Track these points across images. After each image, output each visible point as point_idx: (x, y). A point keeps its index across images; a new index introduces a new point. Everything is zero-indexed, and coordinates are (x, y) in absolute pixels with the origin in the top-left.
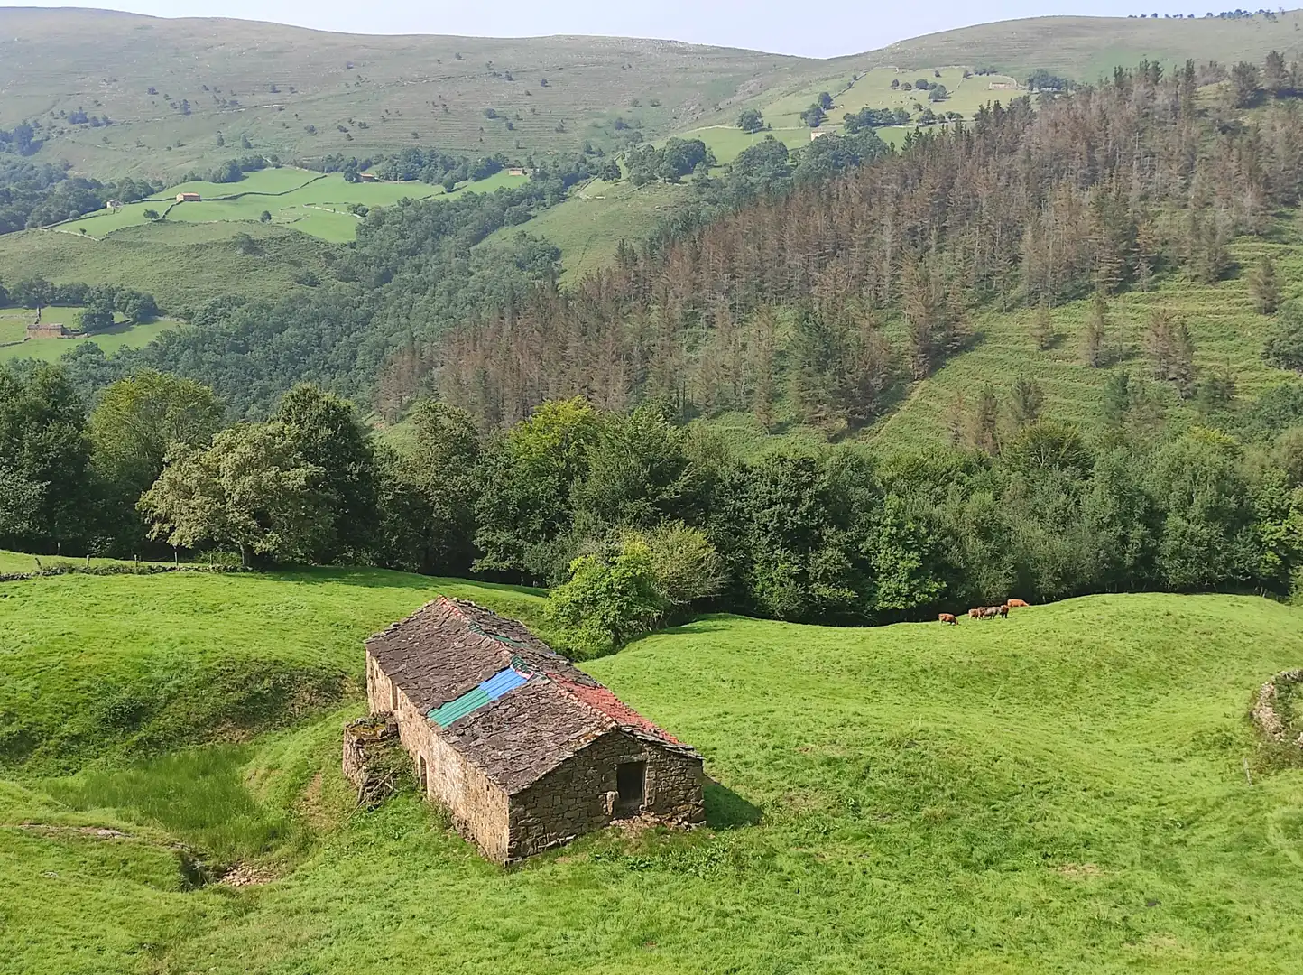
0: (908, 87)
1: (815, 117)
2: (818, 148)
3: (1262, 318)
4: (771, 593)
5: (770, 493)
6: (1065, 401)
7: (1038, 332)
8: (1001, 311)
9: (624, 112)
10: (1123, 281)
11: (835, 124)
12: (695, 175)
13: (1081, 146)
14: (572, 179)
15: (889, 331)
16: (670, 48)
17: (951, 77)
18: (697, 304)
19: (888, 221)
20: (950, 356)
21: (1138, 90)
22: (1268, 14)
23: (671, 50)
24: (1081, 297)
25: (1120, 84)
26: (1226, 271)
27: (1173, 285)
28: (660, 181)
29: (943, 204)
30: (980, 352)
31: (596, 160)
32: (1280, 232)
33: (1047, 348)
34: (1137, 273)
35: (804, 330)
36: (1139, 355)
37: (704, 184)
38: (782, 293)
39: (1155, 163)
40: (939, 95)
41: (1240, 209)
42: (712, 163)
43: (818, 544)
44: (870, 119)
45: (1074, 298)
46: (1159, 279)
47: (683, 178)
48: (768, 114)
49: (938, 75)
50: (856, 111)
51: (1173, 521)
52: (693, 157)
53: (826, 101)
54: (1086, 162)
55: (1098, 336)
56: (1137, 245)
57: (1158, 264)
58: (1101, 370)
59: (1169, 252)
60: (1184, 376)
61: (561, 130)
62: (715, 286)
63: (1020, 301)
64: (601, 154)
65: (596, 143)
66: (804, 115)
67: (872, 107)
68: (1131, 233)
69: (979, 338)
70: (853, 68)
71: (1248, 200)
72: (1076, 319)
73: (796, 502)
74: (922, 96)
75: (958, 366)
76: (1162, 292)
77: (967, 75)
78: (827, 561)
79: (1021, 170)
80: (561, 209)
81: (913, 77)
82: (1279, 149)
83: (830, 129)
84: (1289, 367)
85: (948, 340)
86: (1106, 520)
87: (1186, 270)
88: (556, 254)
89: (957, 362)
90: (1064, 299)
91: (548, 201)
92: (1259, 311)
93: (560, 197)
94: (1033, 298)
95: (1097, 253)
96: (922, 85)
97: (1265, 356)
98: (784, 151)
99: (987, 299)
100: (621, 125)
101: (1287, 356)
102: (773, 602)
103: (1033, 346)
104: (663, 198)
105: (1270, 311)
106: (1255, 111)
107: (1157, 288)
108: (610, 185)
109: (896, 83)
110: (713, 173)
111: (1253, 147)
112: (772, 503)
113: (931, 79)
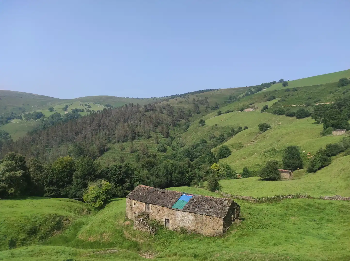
0: (83, 105)
1: (65, 109)
2: (67, 115)
3: (156, 144)
4: (118, 193)
5: (114, 173)
6: (127, 159)
7: (121, 147)
8: (112, 144)
9: (21, 106)
10: (134, 138)
11: (69, 110)
12: (41, 119)
13: (122, 116)
14: (9, 119)
15: (92, 148)
16: (30, 94)
17: (91, 104)
18: (48, 143)
19: (89, 128)
20: (104, 152)
21: (130, 108)
22: (142, 99)
23: (31, 95)
24: (126, 141)
25: (126, 107)
26: (149, 137)
27: (142, 139)
28: (32, 120)
29: (99, 125)
30: (110, 151)
31: (15, 115)
32: (156, 131)
33: (122, 150)
34: (135, 137)
35: (76, 148)
36: (138, 151)
37: (43, 121)
38: (68, 141)
39: (135, 119)
40: (89, 107)
41: (150, 127)
42: (44, 117)
43: (125, 182)
44: (77, 110)
45: (125, 141)
46: (139, 138)
47: (38, 119)
48: (55, 108)
49: (88, 104)
50: (74, 109)
51: (174, 174)
52: (40, 115)
53: (67, 107)
54: (124, 119)
55: (132, 148)
56: (135, 132)
57: (139, 136)
58: (132, 154)
59: (140, 134)
60: (147, 154)
61: (5, 109)
62: (53, 139)
63: (116, 142)
64: (16, 114)
65: (14, 112)
66: (63, 109)
67: (77, 108)
68: (134, 131)
69: (109, 149)
70: (72, 101)
71: (151, 126)
72: (127, 145)
73: (120, 174)
74: (86, 107)
75: (106, 154)
76: (140, 140)
77: (94, 104)
78: (127, 185)
79: (112, 120)
80: (7, 125)
81: (84, 104)
82: (154, 118)
83: (69, 111)
84: (162, 152)
85: (104, 149)
86: (165, 175)
87: (143, 137)
88: (8, 134)
89: (105, 153)
90: (123, 142)
91: (4, 123)
92: (156, 143)
93: (7, 122)
94: (118, 141)
95: (129, 134)
96: (86, 105)
97: (158, 150)
98: (60, 115)
99: (110, 141)
100: (20, 109)
101: (161, 150)
102: (119, 195)
103: (120, 150)
104: (33, 123)
105: (158, 143)
106: (148, 112)
107: (139, 140)
108: (20, 120)
109: (80, 105)
110: (45, 119)
111: (150, 117)
112: (115, 175)
113: (87, 104)
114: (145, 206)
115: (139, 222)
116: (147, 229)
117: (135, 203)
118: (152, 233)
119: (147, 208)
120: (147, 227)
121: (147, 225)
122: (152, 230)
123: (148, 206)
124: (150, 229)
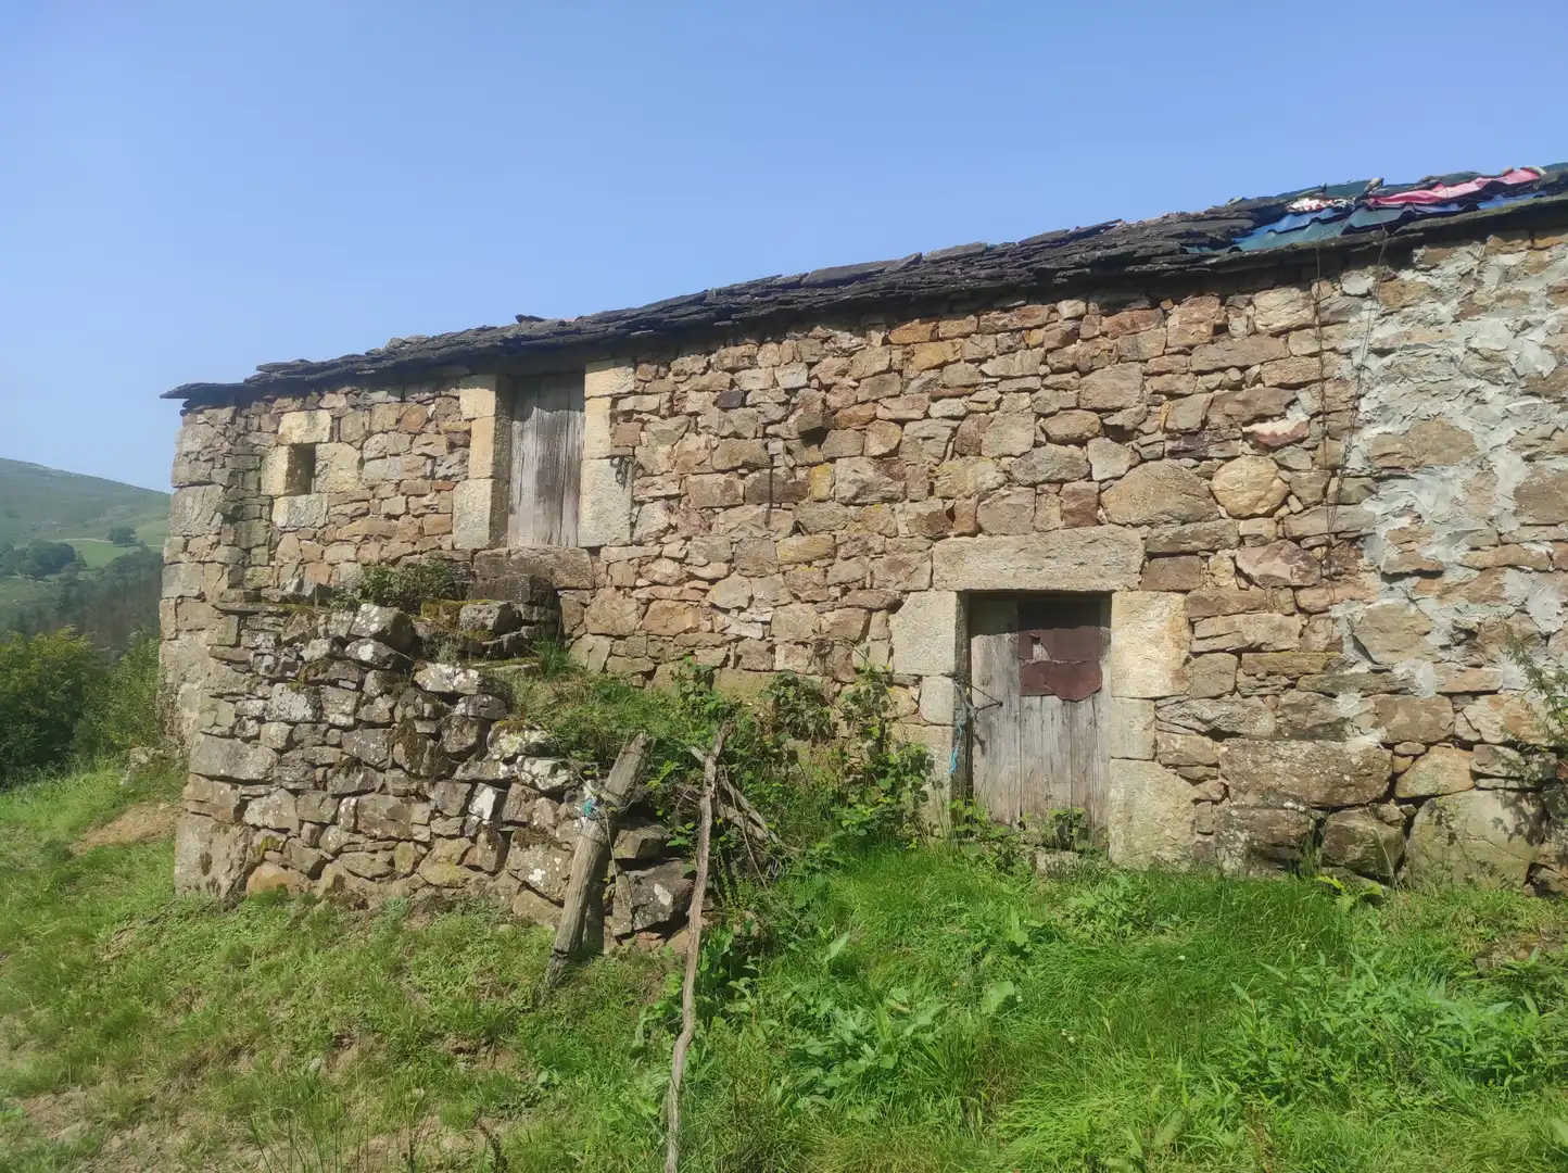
12: (62, 575)
28: (20, 577)
37: (73, 583)
42: (82, 565)
114: (481, 453)
115: (300, 708)
116: (504, 834)
117: (304, 460)
118: (616, 925)
119: (525, 481)
120: (485, 800)
121: (509, 743)
122: (625, 848)
123: (552, 434)
124: (584, 834)
